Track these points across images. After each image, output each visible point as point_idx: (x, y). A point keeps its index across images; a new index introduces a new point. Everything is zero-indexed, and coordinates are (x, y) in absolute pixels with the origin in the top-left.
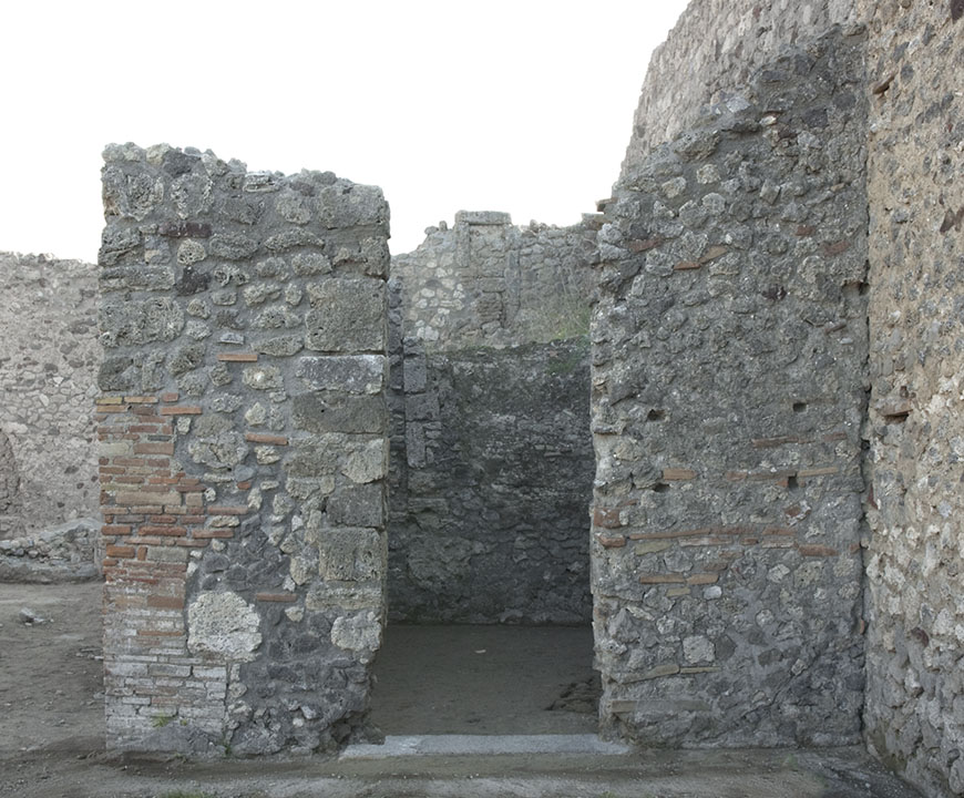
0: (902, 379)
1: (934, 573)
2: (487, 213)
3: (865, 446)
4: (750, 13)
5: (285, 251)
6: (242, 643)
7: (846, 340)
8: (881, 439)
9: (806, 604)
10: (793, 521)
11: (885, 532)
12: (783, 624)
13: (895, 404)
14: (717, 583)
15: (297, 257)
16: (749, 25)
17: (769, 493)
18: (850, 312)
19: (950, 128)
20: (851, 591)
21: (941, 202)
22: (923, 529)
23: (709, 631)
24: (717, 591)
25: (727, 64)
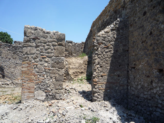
0: (134, 63)
1: (140, 88)
2: (70, 41)
3: (128, 71)
4: (109, 16)
5: (51, 42)
6: (43, 98)
7: (126, 57)
8: (131, 71)
9: (120, 92)
10: (119, 81)
11: (131, 83)
12: (117, 95)
13: (133, 66)
14: (109, 90)
15: (53, 43)
16: (109, 18)
17: (116, 77)
18: (126, 54)
19: (143, 30)
20: (126, 91)
21: (141, 39)
22: (138, 83)
23: (108, 96)
24: (109, 91)
25: (105, 23)
